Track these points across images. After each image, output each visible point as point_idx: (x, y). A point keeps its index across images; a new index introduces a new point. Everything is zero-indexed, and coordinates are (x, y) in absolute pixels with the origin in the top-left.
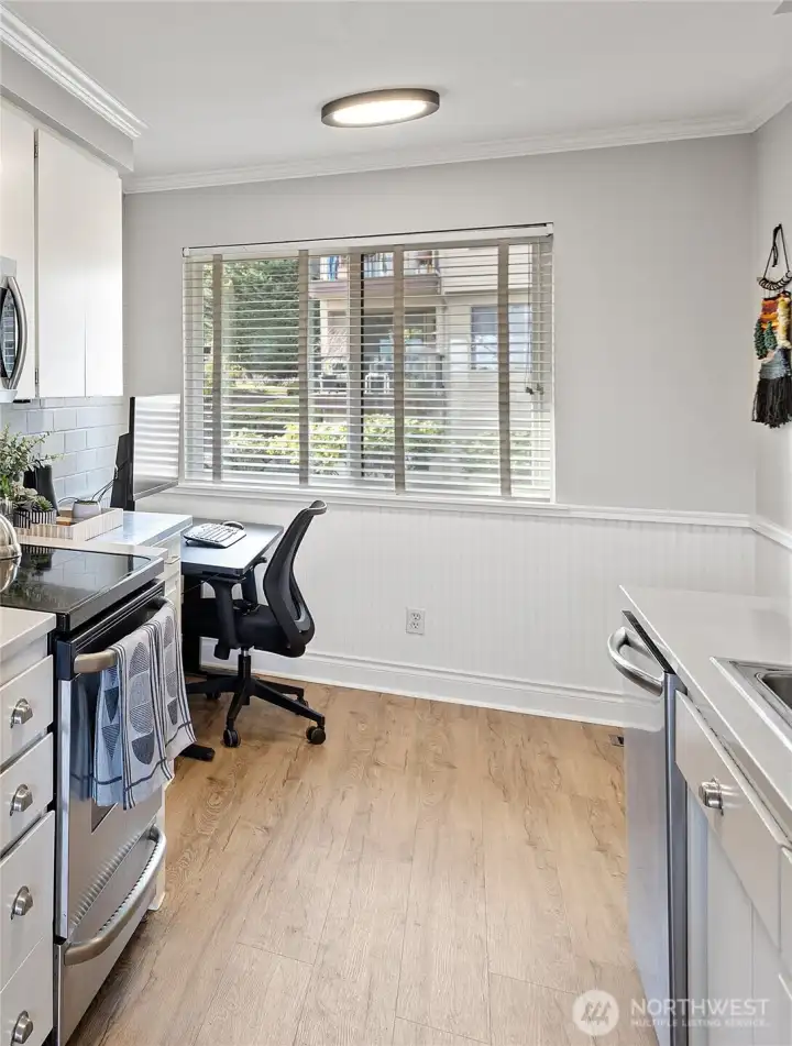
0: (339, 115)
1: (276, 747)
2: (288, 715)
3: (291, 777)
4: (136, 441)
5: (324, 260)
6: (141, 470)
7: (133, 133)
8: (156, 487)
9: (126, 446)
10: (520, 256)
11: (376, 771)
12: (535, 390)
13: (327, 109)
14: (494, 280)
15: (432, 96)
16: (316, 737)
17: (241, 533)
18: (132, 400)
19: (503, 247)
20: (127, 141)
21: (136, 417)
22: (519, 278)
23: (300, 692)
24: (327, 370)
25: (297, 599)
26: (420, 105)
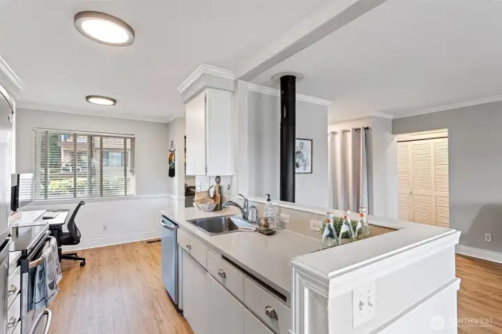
0: (91, 100)
1: (71, 271)
2: (72, 261)
3: (78, 277)
4: (20, 188)
5: (63, 136)
6: (21, 198)
7: (21, 88)
8: (26, 203)
9: (15, 191)
10: (129, 141)
11: (100, 267)
12: (132, 171)
13: (88, 98)
14: (123, 146)
15: (115, 101)
16: (83, 265)
17: (57, 213)
18: (19, 175)
19: (125, 139)
20: (18, 90)
21: (20, 181)
22: (129, 147)
23: (76, 254)
24: (63, 166)
25: (76, 229)
26: (112, 103)
